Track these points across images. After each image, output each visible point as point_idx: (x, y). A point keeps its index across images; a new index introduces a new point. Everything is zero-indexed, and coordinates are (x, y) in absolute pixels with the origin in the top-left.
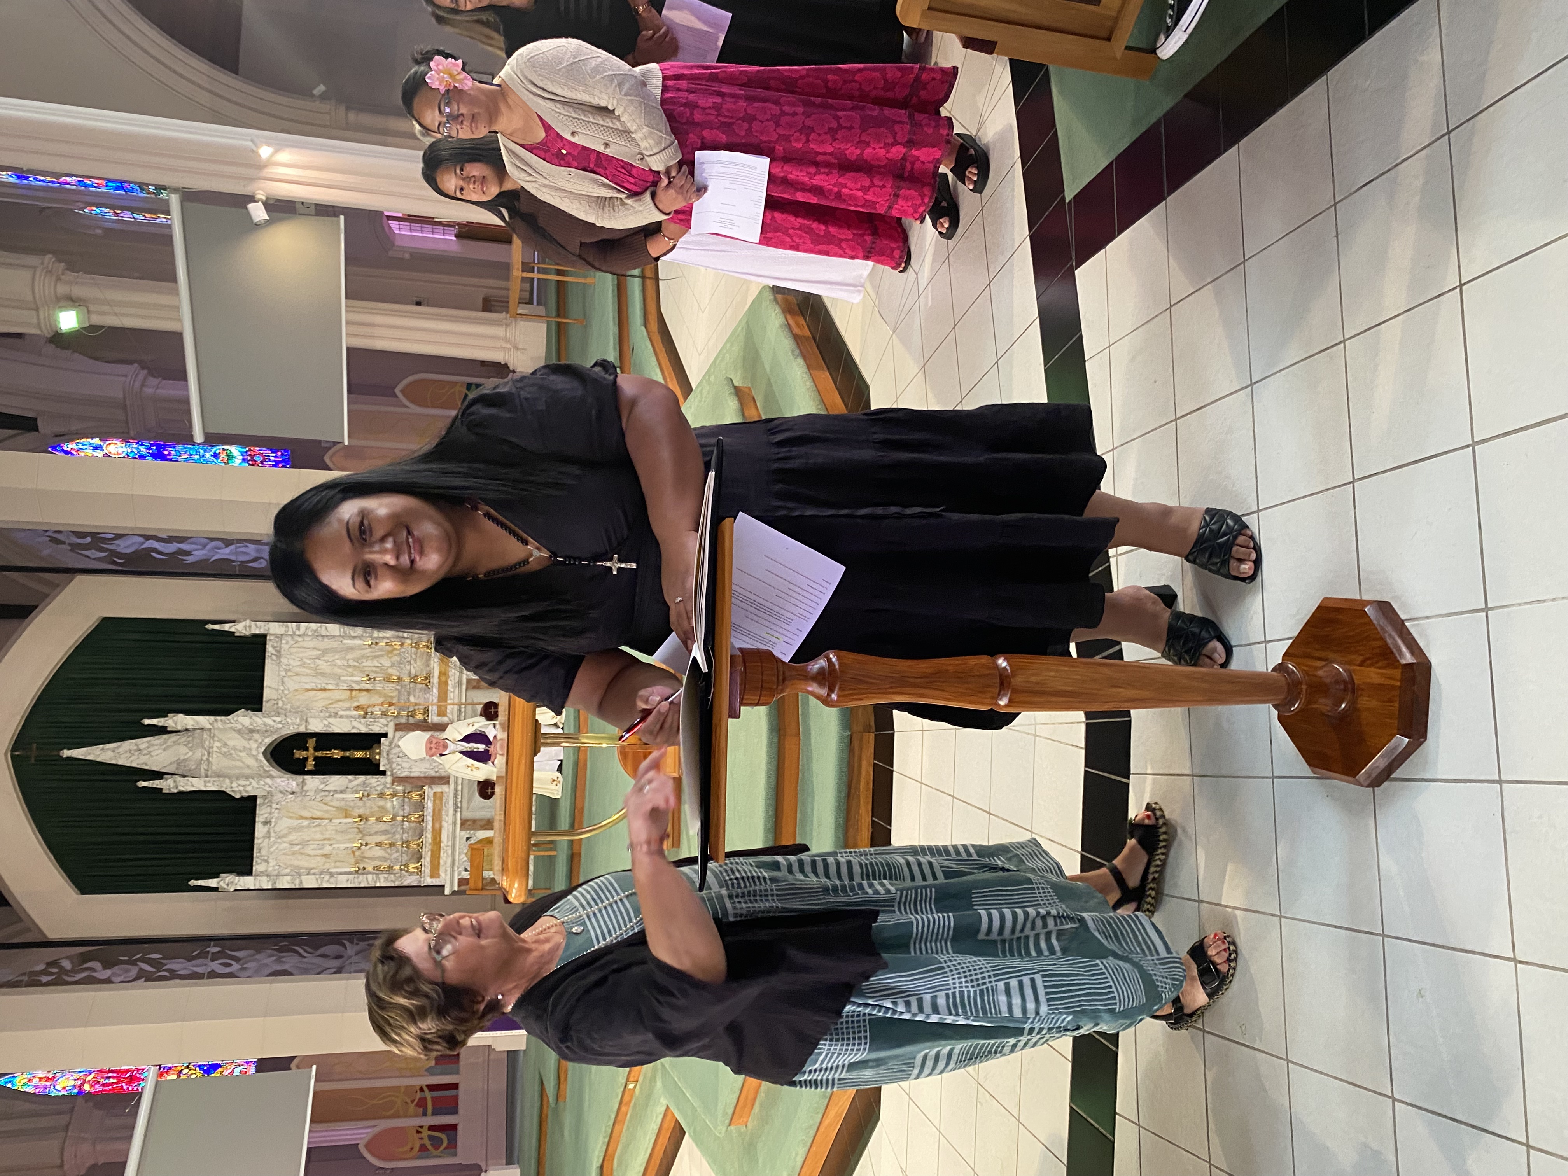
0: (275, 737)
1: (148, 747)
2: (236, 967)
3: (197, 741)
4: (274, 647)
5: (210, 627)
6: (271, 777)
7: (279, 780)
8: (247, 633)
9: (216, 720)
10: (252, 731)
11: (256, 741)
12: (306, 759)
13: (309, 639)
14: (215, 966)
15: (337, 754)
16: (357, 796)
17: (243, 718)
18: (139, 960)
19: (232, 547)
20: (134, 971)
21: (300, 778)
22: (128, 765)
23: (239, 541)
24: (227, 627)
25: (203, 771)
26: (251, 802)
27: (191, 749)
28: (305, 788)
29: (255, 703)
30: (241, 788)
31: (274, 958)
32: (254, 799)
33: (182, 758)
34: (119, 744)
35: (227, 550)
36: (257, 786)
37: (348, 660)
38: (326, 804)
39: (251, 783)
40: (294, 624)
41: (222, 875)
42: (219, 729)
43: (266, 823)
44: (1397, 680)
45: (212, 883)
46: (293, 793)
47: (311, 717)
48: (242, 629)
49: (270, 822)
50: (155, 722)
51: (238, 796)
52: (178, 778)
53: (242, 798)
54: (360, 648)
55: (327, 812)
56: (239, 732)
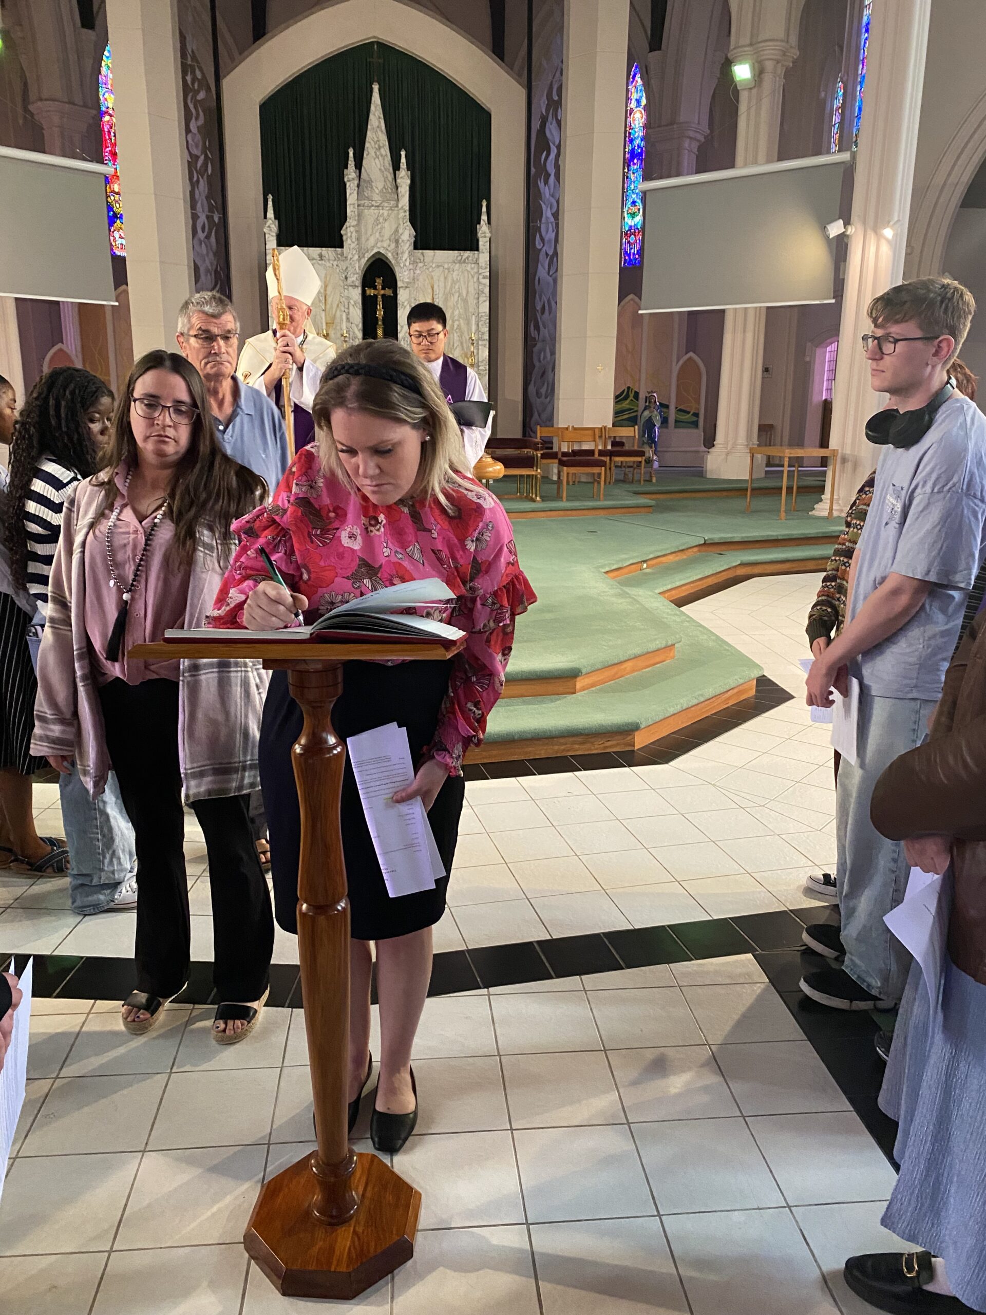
0: (393, 262)
1: (382, 155)
2: (201, 235)
3: (388, 196)
4: (468, 258)
5: (484, 203)
6: (360, 259)
7: (357, 266)
8: (479, 235)
9: (405, 211)
10: (397, 241)
11: (389, 246)
12: (375, 288)
13: (476, 285)
14: (202, 219)
15: (380, 313)
16: (345, 332)
17: (407, 233)
18: (206, 155)
19: (552, 219)
20: (195, 152)
21: (358, 283)
22: (367, 139)
23: (557, 224)
24: (484, 217)
25: (362, 202)
26: (338, 243)
27: (381, 191)
28: (350, 288)
29: (420, 244)
30: (349, 234)
31: (210, 268)
32: (342, 246)
33: (373, 184)
34: (384, 131)
35: (549, 214)
36: (351, 247)
37: (458, 320)
38: (338, 306)
39: (353, 242)
40: (488, 274)
41: (277, 222)
42: (398, 214)
43: (321, 256)
44: (335, 1269)
45: (270, 213)
46: (346, 278)
47: (410, 291)
48: (483, 230)
49: (322, 260)
50: (403, 160)
51: (342, 232)
52: (356, 182)
53: (341, 236)
54: (469, 330)
55: (331, 307)
56: (397, 231)
